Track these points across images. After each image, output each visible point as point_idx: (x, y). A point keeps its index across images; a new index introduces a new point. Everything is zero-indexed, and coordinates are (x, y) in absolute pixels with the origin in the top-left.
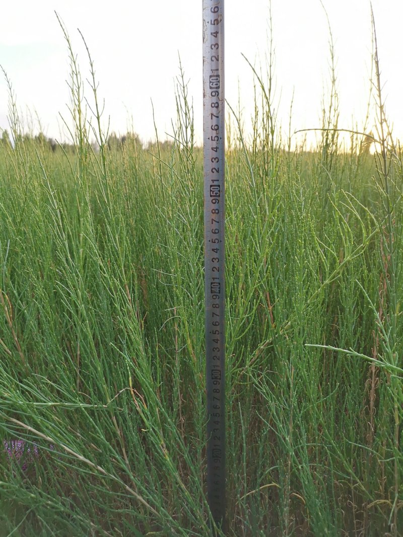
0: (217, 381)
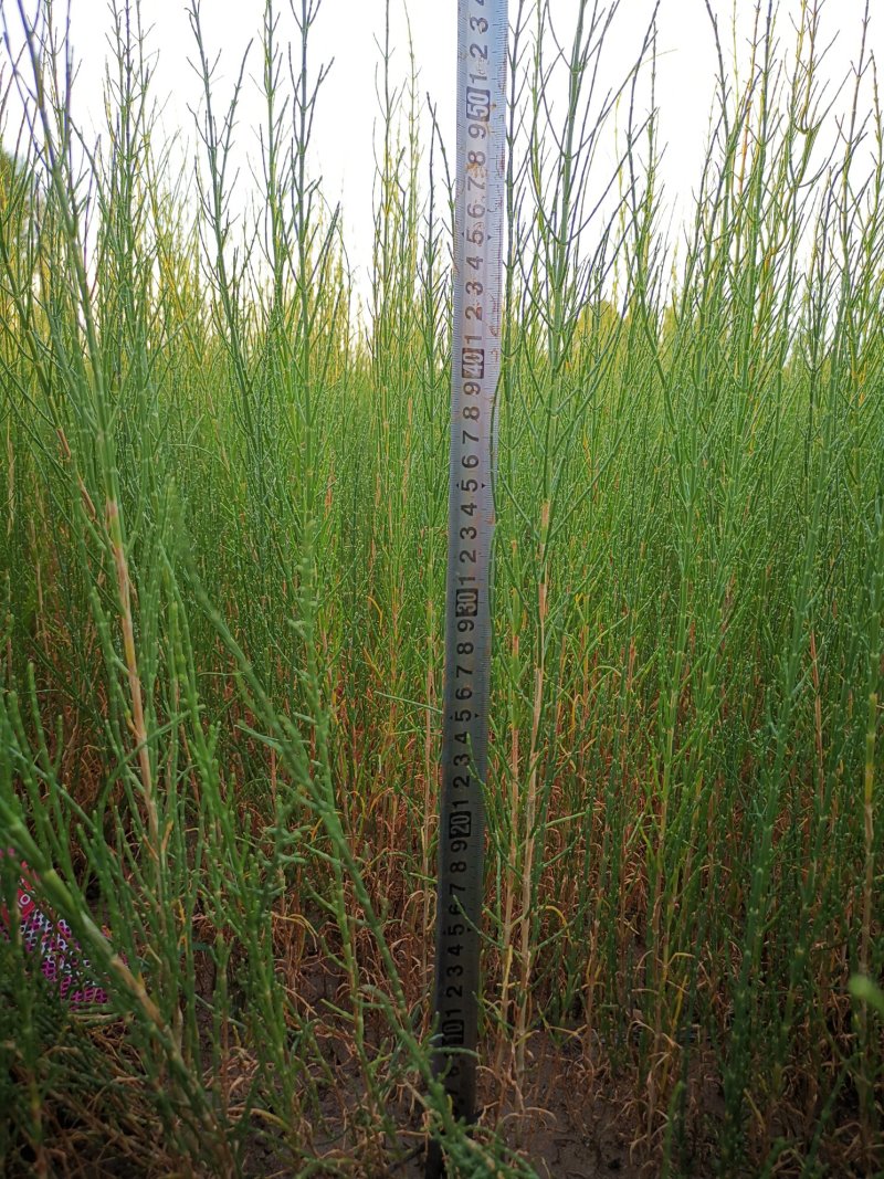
0: (465, 622)
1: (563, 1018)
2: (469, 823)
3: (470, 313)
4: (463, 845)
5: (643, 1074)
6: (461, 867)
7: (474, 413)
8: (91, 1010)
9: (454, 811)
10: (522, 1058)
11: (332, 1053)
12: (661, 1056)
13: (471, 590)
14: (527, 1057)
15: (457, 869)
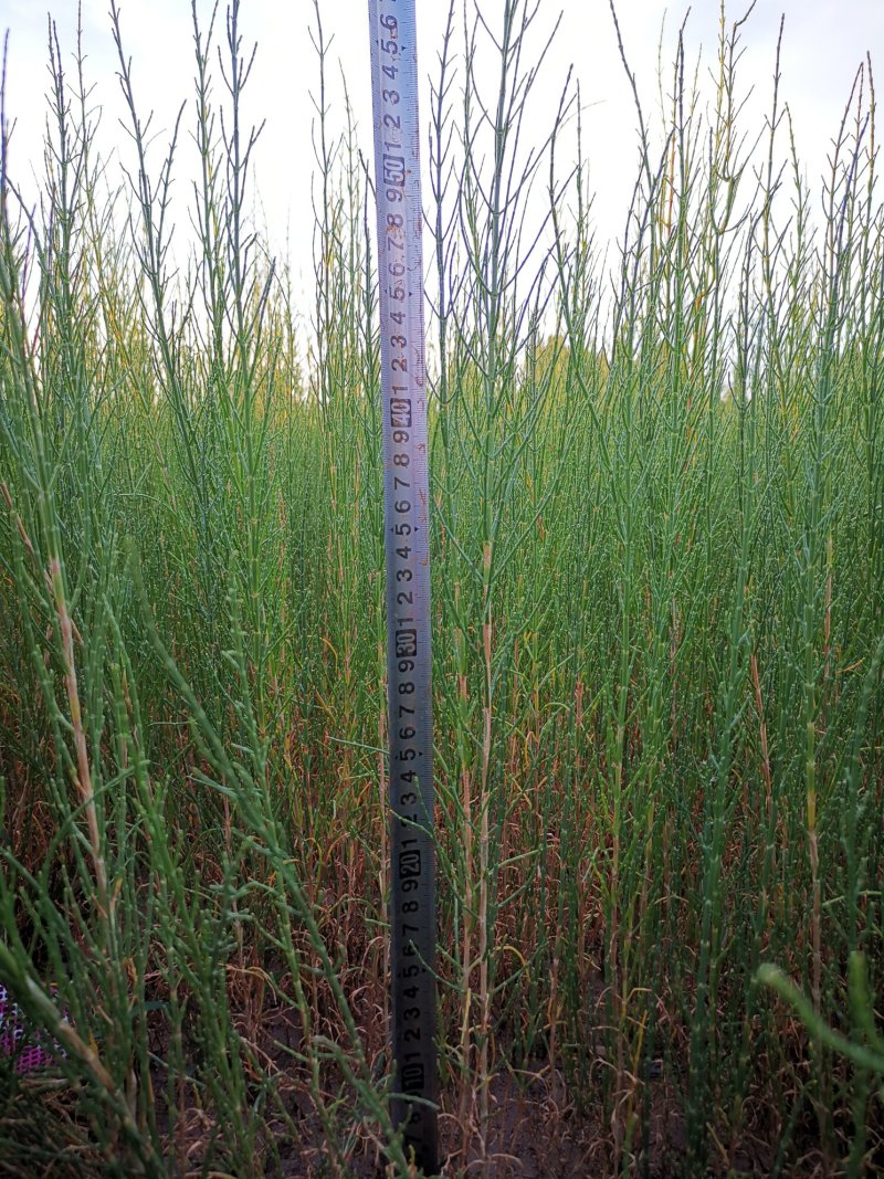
1: (526, 1061)
2: (419, 862)
3: (396, 365)
4: (413, 885)
5: (608, 1114)
6: (413, 907)
7: (404, 460)
8: (45, 1074)
9: (403, 851)
10: (485, 1103)
11: (296, 1108)
12: (625, 1094)
13: (410, 631)
14: (490, 1102)
15: (409, 910)
